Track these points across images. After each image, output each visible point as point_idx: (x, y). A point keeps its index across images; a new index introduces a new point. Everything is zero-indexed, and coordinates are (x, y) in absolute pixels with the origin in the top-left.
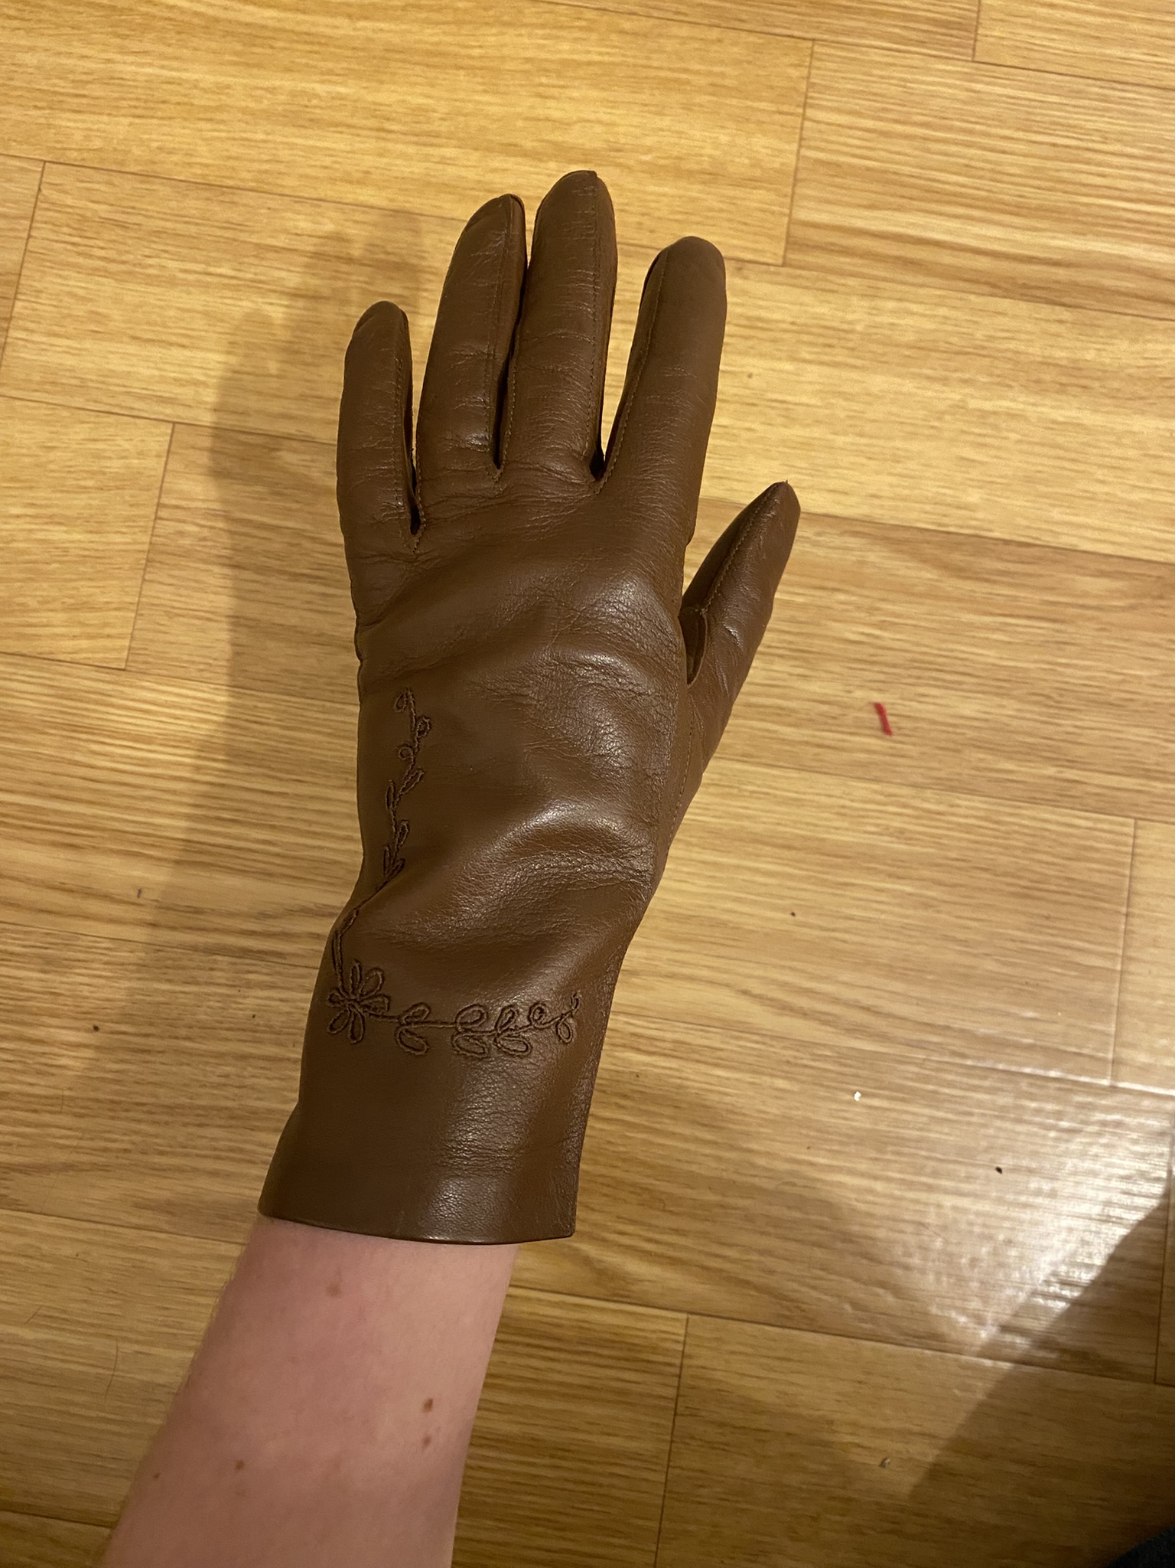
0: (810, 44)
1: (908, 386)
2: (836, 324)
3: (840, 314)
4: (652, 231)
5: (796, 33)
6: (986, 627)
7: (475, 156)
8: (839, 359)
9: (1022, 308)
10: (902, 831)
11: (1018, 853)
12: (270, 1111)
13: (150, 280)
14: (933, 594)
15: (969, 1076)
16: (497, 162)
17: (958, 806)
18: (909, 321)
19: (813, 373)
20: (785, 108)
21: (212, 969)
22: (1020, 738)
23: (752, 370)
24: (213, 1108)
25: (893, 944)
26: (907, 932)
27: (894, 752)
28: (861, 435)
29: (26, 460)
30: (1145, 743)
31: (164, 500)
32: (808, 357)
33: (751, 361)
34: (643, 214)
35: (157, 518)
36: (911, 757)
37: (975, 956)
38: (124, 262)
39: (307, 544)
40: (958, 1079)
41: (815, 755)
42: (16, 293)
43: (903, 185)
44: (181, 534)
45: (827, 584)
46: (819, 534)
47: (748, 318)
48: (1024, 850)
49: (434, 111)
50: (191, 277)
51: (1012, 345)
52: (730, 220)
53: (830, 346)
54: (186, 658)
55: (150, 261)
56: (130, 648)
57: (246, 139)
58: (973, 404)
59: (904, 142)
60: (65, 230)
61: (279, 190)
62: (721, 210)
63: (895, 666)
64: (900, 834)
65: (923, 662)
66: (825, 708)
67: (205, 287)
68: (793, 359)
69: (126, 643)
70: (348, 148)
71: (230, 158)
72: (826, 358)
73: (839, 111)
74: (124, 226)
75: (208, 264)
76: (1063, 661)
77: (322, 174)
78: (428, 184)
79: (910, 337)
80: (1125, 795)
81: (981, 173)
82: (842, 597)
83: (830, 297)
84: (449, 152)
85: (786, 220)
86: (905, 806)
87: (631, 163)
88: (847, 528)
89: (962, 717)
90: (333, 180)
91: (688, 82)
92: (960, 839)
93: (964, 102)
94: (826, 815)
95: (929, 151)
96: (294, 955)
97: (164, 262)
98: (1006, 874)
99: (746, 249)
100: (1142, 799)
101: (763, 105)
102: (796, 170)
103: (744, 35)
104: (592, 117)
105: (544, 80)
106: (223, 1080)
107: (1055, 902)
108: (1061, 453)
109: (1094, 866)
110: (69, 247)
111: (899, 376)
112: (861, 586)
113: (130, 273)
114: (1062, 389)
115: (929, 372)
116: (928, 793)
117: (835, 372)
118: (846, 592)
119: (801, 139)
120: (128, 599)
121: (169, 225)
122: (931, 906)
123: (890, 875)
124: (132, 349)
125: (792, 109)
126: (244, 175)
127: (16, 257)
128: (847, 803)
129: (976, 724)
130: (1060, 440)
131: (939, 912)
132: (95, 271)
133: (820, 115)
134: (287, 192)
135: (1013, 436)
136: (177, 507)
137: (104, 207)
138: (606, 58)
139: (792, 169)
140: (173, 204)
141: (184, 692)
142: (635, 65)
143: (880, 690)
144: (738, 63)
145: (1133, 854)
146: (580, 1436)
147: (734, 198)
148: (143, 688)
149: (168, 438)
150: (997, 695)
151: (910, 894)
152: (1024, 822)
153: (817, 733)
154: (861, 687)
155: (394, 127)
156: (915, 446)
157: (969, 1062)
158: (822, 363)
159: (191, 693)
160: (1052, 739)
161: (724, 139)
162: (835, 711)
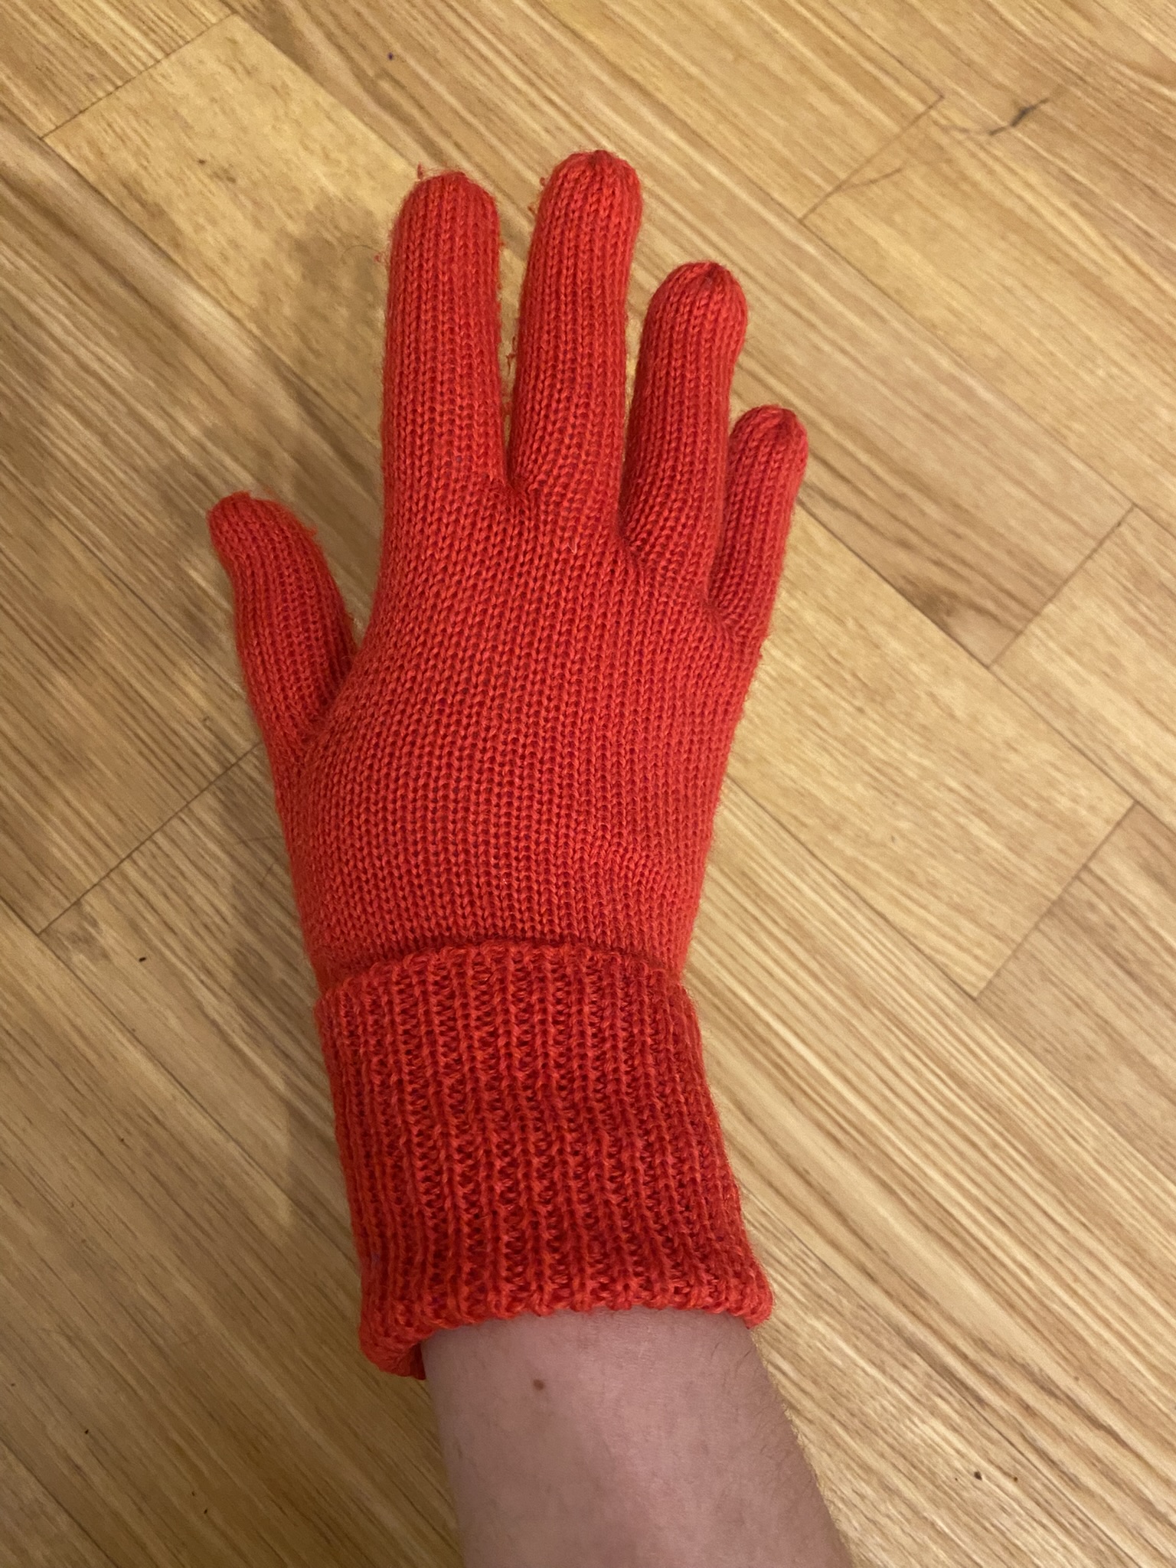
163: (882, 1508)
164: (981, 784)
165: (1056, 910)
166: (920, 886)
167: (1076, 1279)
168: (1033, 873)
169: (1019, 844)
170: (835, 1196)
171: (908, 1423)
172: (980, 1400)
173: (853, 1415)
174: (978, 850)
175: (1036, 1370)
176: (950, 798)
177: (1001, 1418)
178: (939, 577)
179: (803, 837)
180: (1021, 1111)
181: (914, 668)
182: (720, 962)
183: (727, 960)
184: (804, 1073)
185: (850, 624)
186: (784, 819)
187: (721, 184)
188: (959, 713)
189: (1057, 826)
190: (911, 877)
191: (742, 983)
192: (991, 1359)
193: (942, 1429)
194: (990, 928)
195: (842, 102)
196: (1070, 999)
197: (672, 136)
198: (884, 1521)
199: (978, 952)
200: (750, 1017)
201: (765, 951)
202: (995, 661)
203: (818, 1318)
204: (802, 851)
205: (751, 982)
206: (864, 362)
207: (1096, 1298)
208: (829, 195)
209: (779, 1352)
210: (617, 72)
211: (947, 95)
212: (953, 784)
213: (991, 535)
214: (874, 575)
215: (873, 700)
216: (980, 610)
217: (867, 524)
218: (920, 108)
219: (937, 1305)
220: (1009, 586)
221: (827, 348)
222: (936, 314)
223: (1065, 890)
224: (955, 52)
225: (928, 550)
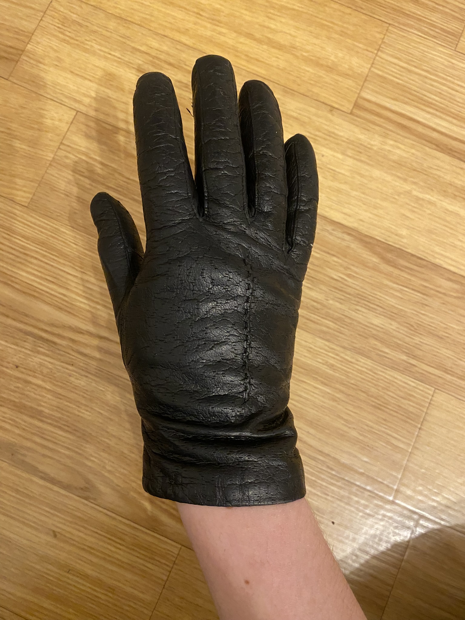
0: (388, 25)
1: (389, 178)
2: (366, 144)
3: (369, 140)
4: (299, 85)
5: (383, 20)
6: (392, 288)
7: (234, 35)
8: (363, 159)
9: (447, 158)
10: (333, 365)
11: (380, 388)
12: (31, 407)
13: (86, 51)
14: (375, 269)
15: (332, 479)
16: (242, 40)
17: (360, 362)
18: (398, 151)
19: (350, 161)
20: (370, 49)
21: (25, 341)
22: (395, 340)
23: (324, 154)
24: (8, 400)
25: (316, 412)
26: (323, 409)
27: (339, 330)
28: (364, 193)
29: (13, 110)
30: (448, 357)
31: (65, 142)
32: (350, 155)
33: (325, 150)
34: (297, 77)
35: (59, 148)
36: (346, 335)
37: (350, 428)
38: (77, 40)
39: (117, 175)
40: (327, 478)
41: (305, 322)
42: (29, 41)
43: (410, 94)
44: (66, 157)
45: (330, 252)
46: (333, 230)
47: (330, 132)
48: (383, 388)
49: (223, 12)
50: (102, 53)
51: (438, 173)
52: (333, 89)
53: (360, 153)
54: (53, 209)
55: (87, 42)
56: (32, 199)
57: (142, 4)
58: (415, 193)
59: (417, 76)
60: (58, 21)
61: (149, 27)
62: (331, 84)
63: (349, 294)
64: (331, 366)
65: (362, 296)
66: (315, 304)
67: (106, 58)
68: (343, 153)
69: (31, 196)
70: (182, 18)
71: (133, 9)
72: (358, 157)
73: (392, 56)
74: (80, 25)
75: (111, 50)
76: (423, 312)
77: (168, 25)
78: (211, 41)
79: (395, 158)
80: (433, 377)
81: (445, 98)
82: (335, 259)
83: (366, 132)
84: (224, 30)
85: (356, 95)
86: (337, 355)
87: (298, 54)
88: (346, 230)
89: (372, 324)
90: (172, 29)
91: (332, 28)
92: (357, 376)
93: (446, 66)
94: (302, 349)
95: (426, 83)
96: (61, 345)
97: (93, 44)
98: (372, 396)
99: (336, 103)
100: (440, 381)
101: (361, 45)
102: (367, 76)
103: (361, 14)
104: (288, 32)
105: (272, 11)
106: (17, 389)
107: (390, 414)
108: (447, 224)
109: (412, 404)
110: (56, 28)
111: (386, 173)
112: (345, 256)
113: (78, 45)
114: (455, 197)
115: (399, 174)
116: (348, 353)
117: (359, 164)
118: (338, 258)
119: (373, 63)
120: (37, 178)
121: (100, 30)
122: (336, 401)
123: (322, 383)
124: (69, 76)
125: (373, 50)
126: (136, 18)
127: (34, 27)
128: (313, 347)
129: (378, 329)
130: (448, 219)
131: (339, 404)
132: (64, 41)
133: (384, 56)
134: (152, 29)
135: (429, 212)
136: (68, 146)
137: (75, 16)
138: (301, 9)
139: (366, 75)
140: (104, 22)
141: (49, 223)
142: (312, 15)
143: (341, 303)
144: (355, 25)
145: (430, 403)
146: (121, 585)
147: (337, 80)
148: (32, 216)
149: (73, 117)
150: (390, 319)
151: (329, 393)
152: (387, 376)
153: (309, 314)
154: (333, 299)
155: (204, 14)
156: (385, 204)
157: (334, 473)
158: (355, 159)
159: (51, 224)
160: (409, 345)
161: (340, 55)
162: (319, 306)
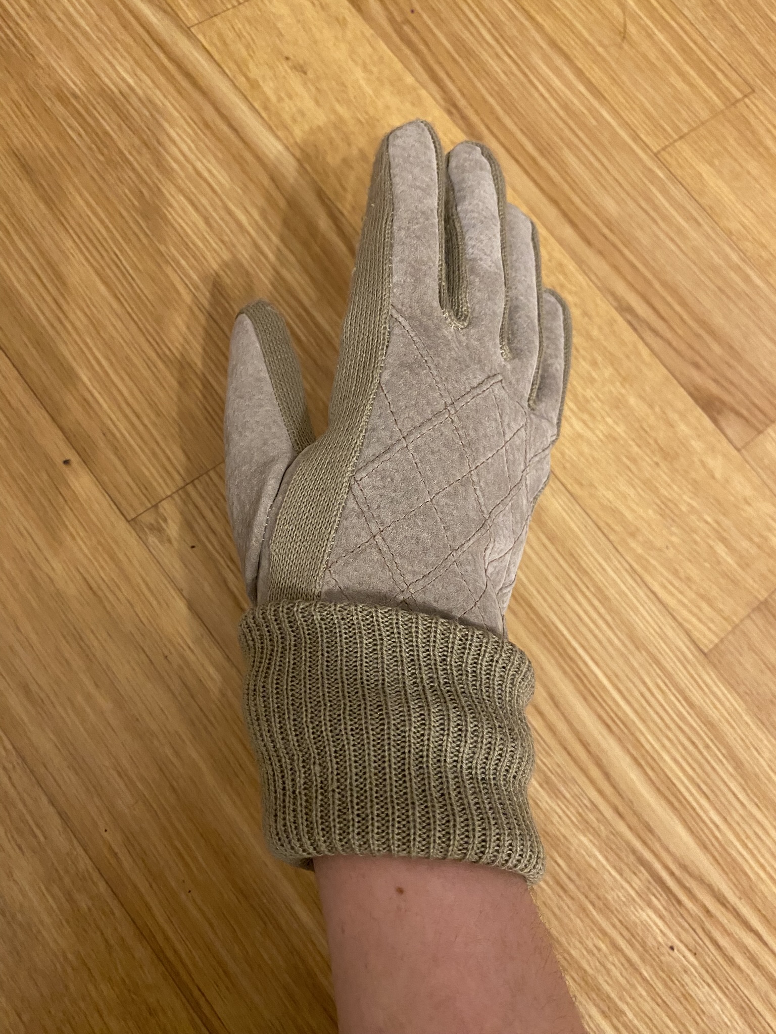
163: (611, 958)
164: (726, 522)
165: (762, 607)
166: (680, 579)
167: (748, 837)
168: (751, 581)
169: (745, 563)
170: (604, 761)
171: (632, 909)
172: (679, 902)
173: (599, 898)
174: (719, 563)
175: (716, 889)
176: (706, 528)
177: (691, 915)
178: (714, 389)
179: (611, 537)
180: (726, 728)
181: (693, 443)
182: (551, 607)
183: (555, 607)
184: (594, 683)
185: (657, 409)
186: (602, 524)
187: (609, 124)
188: (718, 475)
189: (769, 555)
190: (676, 573)
191: (562, 622)
192: (687, 876)
193: (654, 916)
194: (719, 612)
195: (691, 85)
196: (765, 664)
197: (582, 88)
198: (609, 966)
199: (711, 625)
200: (565, 643)
201: (579, 604)
202: (744, 447)
203: (585, 836)
204: (611, 547)
205: (567, 622)
206: (684, 248)
207: (759, 852)
208: (675, 141)
209: (558, 852)
210: (553, 44)
211: (756, 89)
212: (709, 519)
213: (751, 369)
214: (675, 382)
215: (666, 459)
216: (738, 414)
217: (675, 349)
218: (739, 95)
219: (659, 840)
220: (757, 401)
221: (662, 236)
222: (734, 226)
223: (770, 596)
224: (764, 63)
225: (709, 371)
